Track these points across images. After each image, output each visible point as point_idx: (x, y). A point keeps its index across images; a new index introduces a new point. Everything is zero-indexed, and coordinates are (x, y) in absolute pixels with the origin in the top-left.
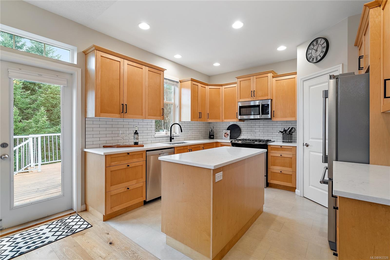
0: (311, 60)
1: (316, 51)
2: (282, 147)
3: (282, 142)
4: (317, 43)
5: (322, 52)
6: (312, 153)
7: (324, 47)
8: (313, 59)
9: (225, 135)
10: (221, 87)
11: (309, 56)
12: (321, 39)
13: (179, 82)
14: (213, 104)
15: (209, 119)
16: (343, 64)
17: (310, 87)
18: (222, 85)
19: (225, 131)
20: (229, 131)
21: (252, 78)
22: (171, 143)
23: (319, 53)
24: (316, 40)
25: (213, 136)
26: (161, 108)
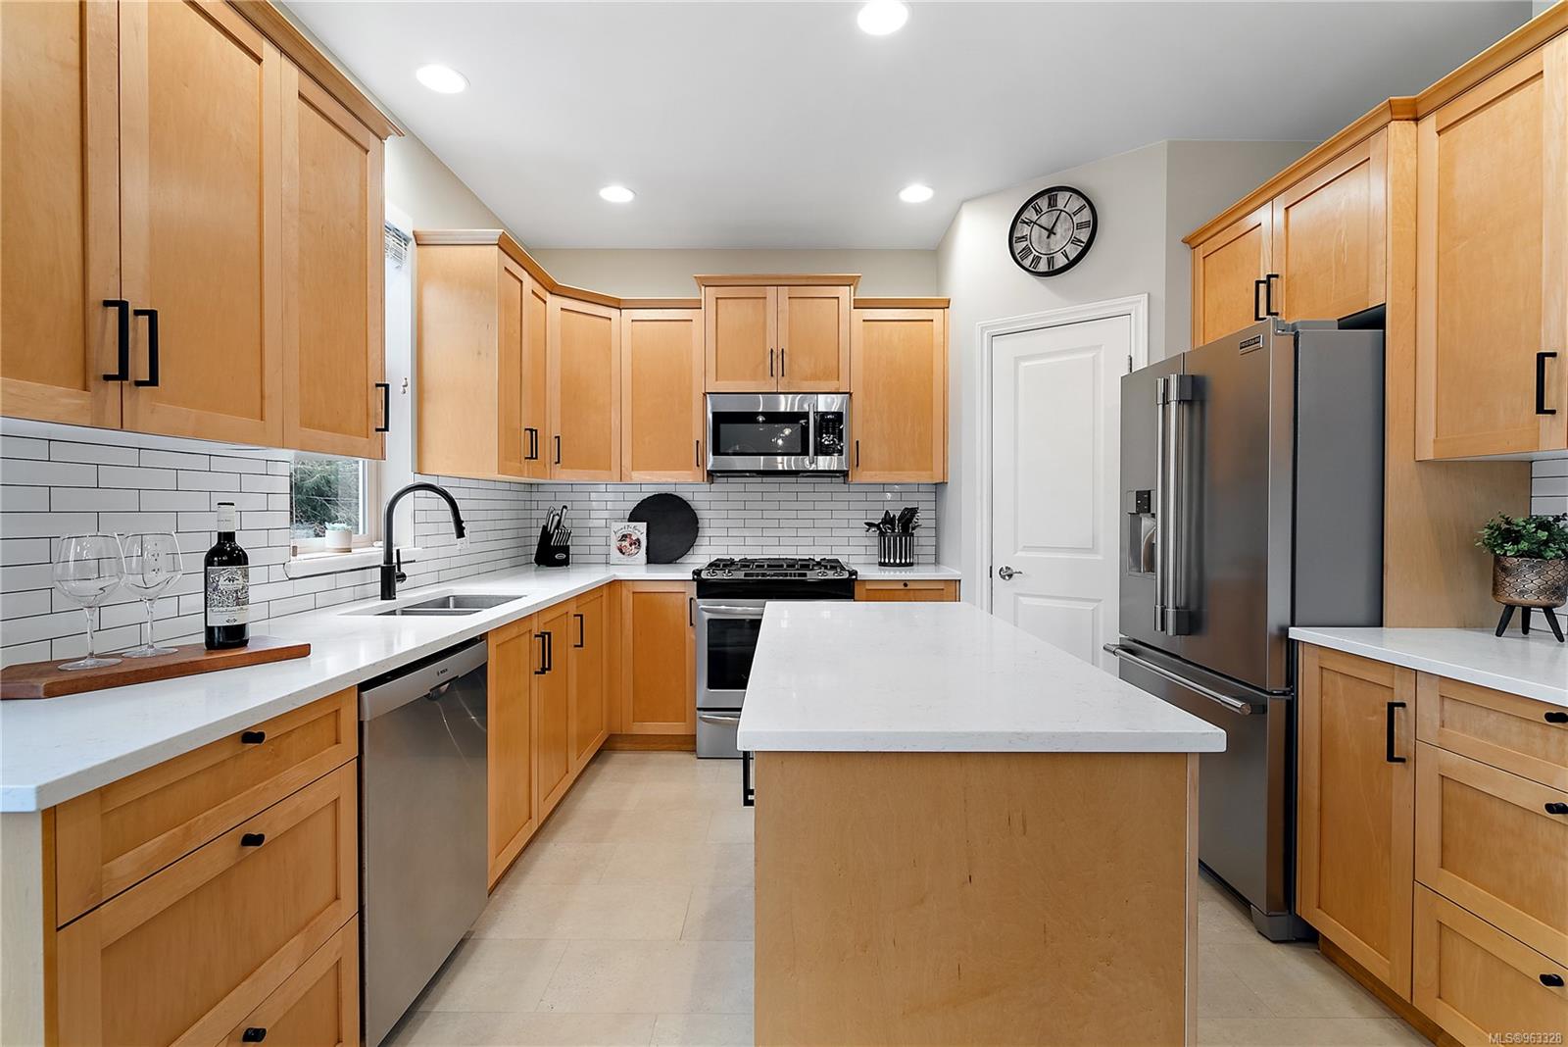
0: (1027, 263)
1: (1051, 232)
2: (908, 587)
3: (877, 566)
4: (1052, 203)
5: (1076, 241)
6: (1024, 600)
7: (1080, 226)
8: (1037, 260)
9: (624, 543)
10: (614, 313)
11: (1019, 247)
12: (1068, 194)
13: (412, 243)
14: (574, 392)
15: (562, 468)
16: (1149, 295)
17: (1018, 359)
18: (618, 305)
19: (622, 527)
20: (642, 526)
21: (771, 292)
22: (388, 604)
23: (1062, 245)
24: (1051, 193)
25: (566, 549)
26: (372, 383)
